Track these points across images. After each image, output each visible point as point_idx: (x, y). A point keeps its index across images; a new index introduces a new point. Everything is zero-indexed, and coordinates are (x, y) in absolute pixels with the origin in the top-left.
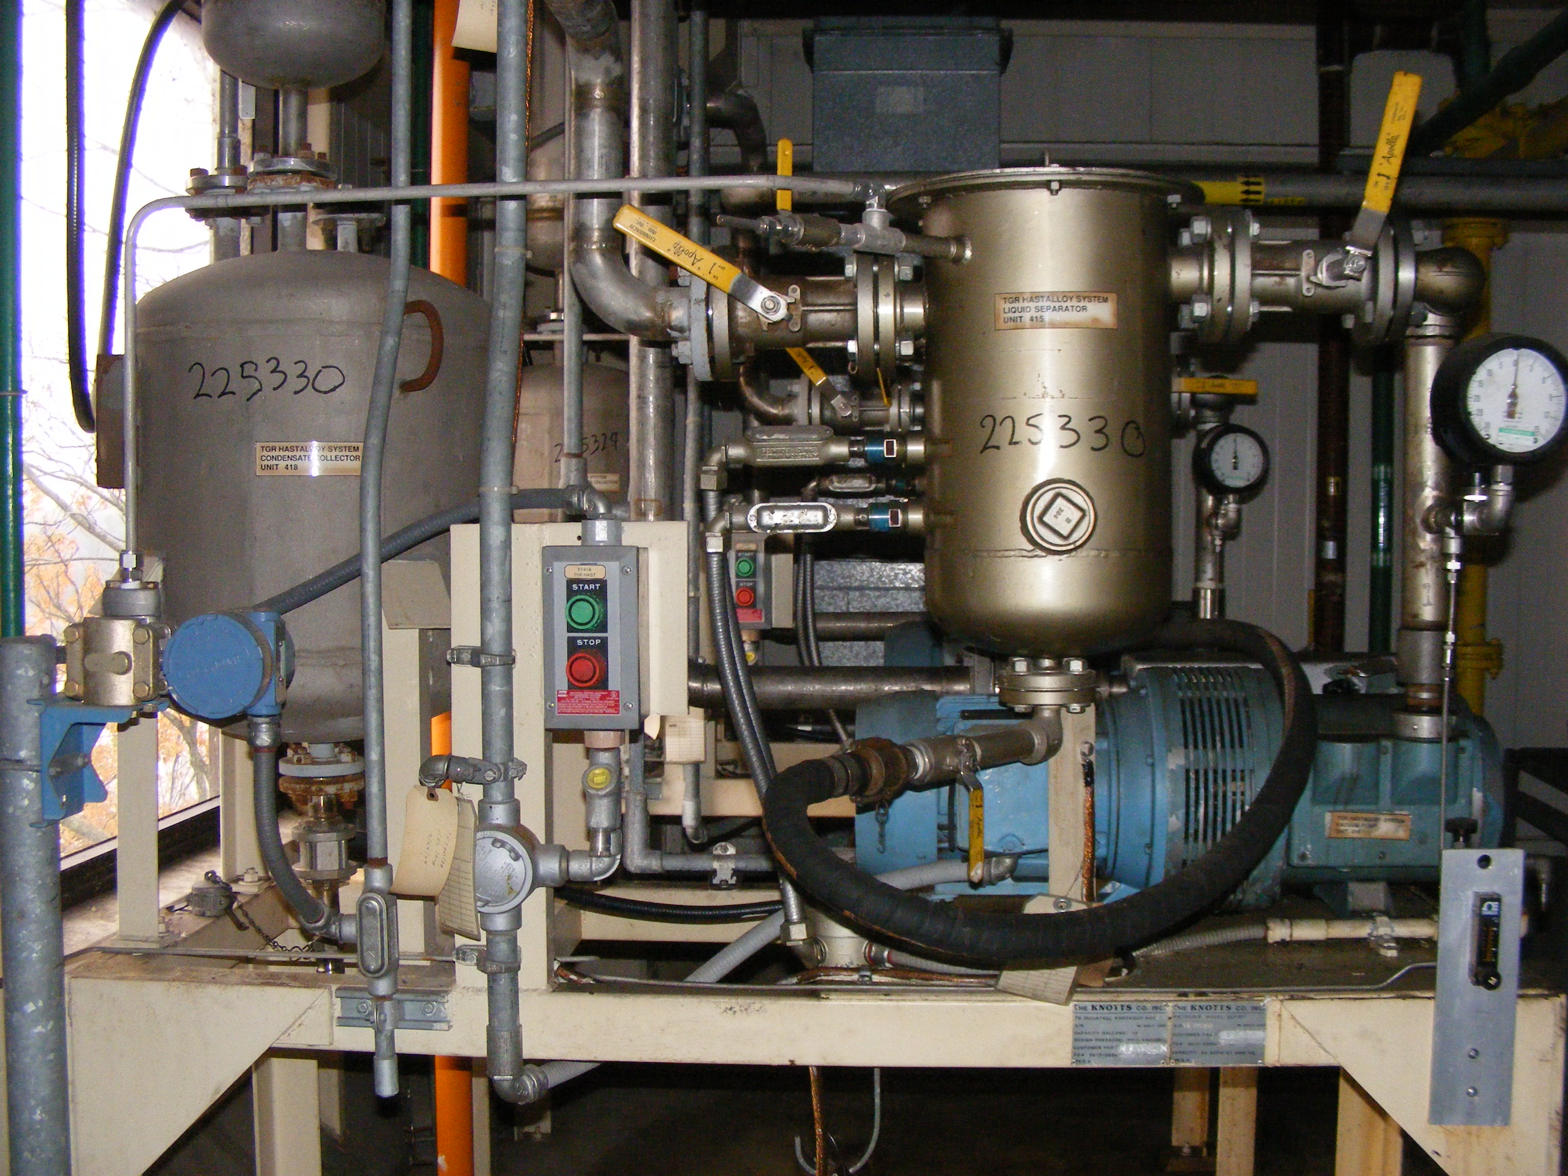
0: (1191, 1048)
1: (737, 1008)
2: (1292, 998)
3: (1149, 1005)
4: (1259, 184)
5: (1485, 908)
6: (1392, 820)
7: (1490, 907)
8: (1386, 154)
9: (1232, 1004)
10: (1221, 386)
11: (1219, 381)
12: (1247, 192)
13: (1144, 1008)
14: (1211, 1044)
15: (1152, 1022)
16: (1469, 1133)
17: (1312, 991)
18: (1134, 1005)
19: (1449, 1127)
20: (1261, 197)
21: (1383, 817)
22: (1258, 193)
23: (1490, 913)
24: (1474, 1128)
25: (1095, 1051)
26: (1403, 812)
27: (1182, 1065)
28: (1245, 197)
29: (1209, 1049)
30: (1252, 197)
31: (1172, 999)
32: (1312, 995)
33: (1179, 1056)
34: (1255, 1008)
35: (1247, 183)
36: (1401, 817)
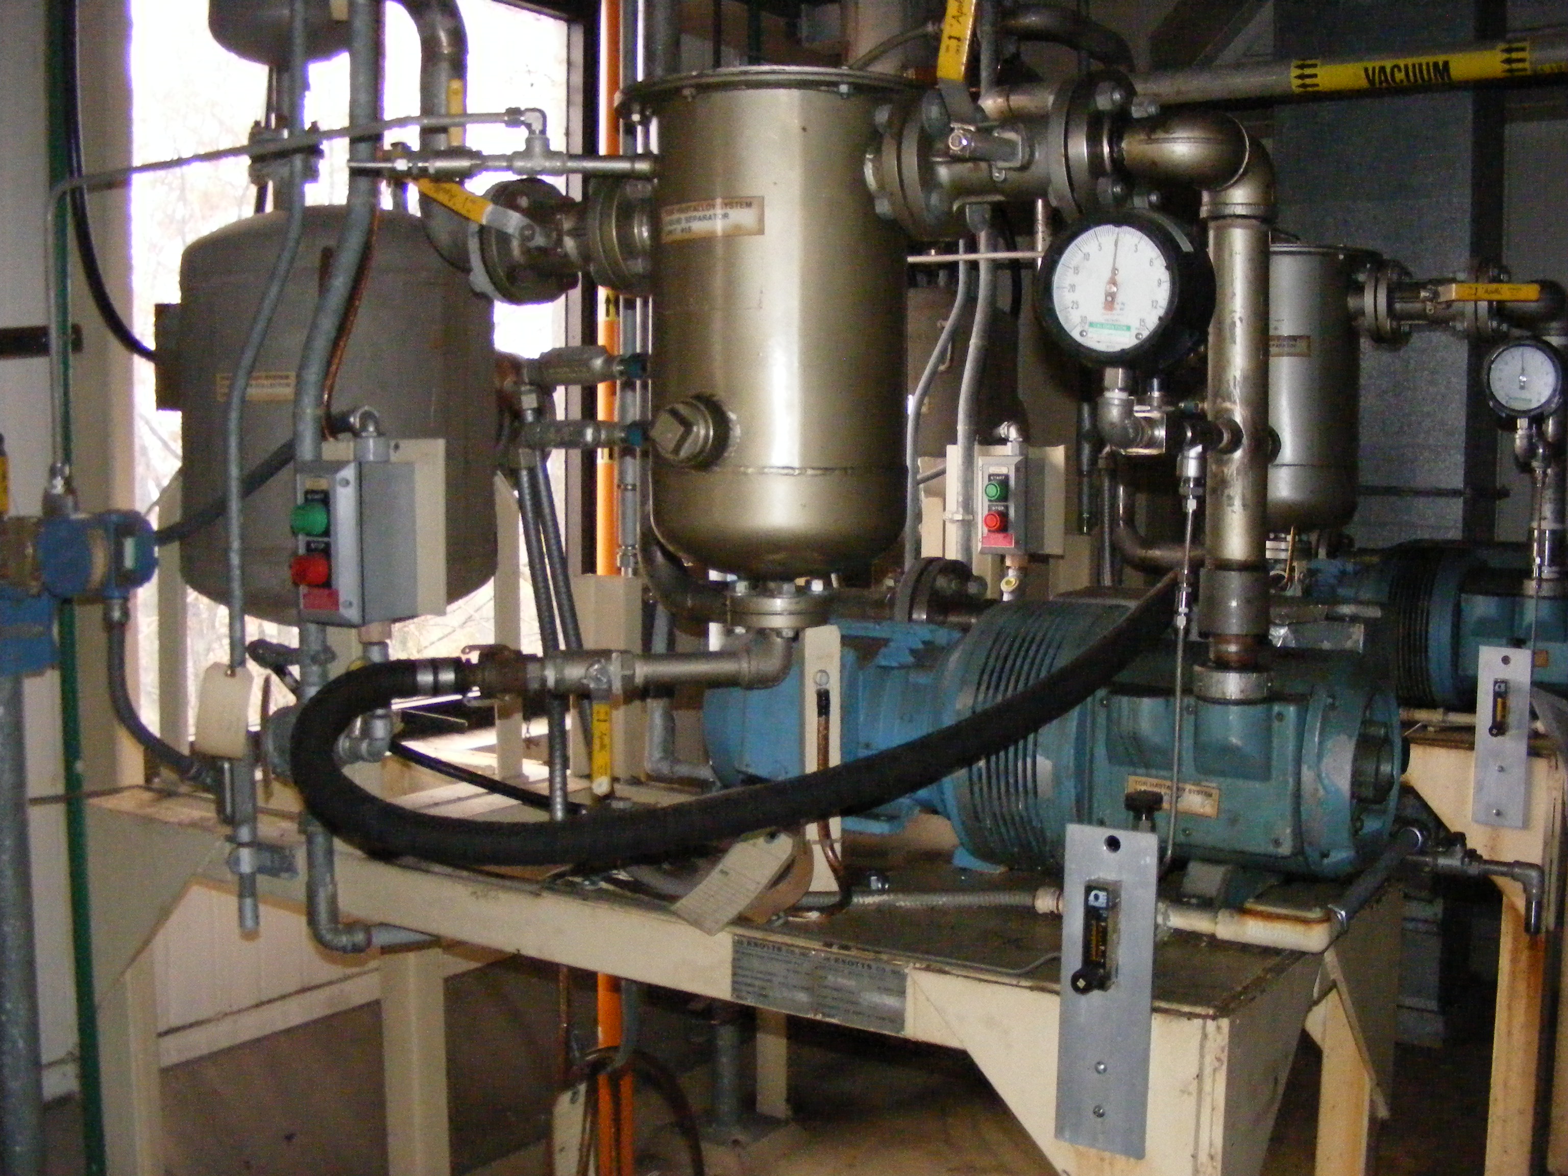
0: (834, 1003)
1: (479, 893)
2: (928, 969)
3: (797, 951)
4: (1523, 49)
5: (1092, 897)
6: (1199, 792)
7: (1097, 897)
8: (955, 13)
9: (873, 964)
10: (1497, 291)
11: (1494, 286)
12: (1508, 61)
13: (792, 952)
14: (853, 1003)
15: (799, 969)
16: (1102, 1160)
17: (948, 964)
18: (784, 948)
19: (1081, 1148)
20: (1526, 65)
21: (1188, 787)
22: (1522, 60)
23: (1097, 904)
24: (1107, 1155)
25: (750, 989)
26: (1212, 784)
27: (828, 1020)
28: (1507, 66)
29: (852, 1008)
30: (1515, 66)
31: (817, 947)
32: (947, 969)
33: (826, 1010)
34: (894, 972)
35: (1509, 51)
36: (1208, 790)
